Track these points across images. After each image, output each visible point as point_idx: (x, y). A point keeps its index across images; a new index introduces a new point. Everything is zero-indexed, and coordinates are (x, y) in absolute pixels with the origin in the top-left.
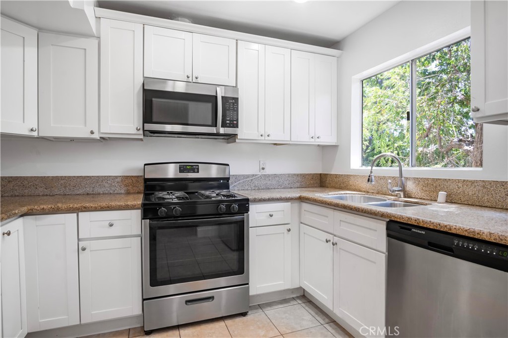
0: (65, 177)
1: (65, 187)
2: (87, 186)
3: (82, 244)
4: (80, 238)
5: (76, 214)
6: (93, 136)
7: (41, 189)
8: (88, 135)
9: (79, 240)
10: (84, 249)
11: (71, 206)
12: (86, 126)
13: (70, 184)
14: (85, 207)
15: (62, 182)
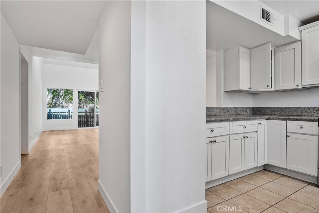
0: (289, 107)
1: (288, 112)
2: (298, 112)
3: (288, 134)
4: (287, 131)
5: (286, 121)
6: (298, 87)
7: (278, 112)
8: (296, 87)
9: (287, 132)
10: (289, 136)
11: (284, 117)
12: (295, 83)
13: (290, 111)
14: (289, 118)
15: (287, 109)
